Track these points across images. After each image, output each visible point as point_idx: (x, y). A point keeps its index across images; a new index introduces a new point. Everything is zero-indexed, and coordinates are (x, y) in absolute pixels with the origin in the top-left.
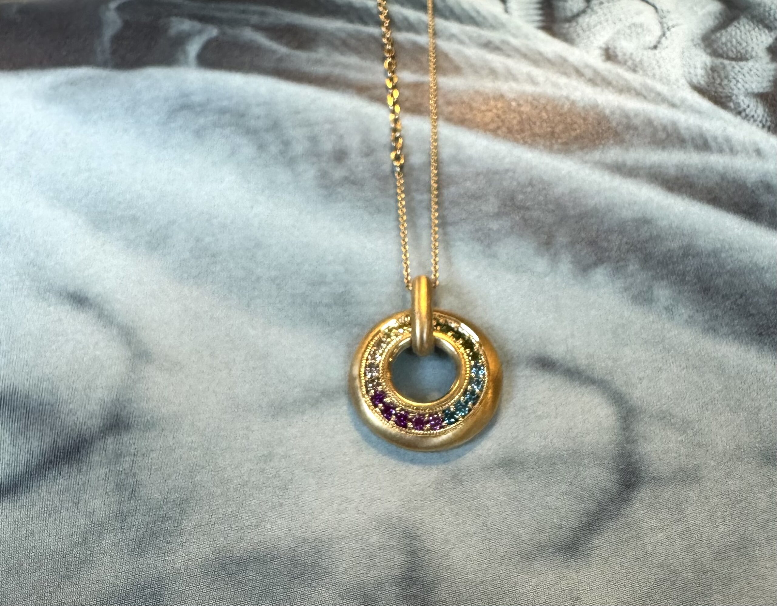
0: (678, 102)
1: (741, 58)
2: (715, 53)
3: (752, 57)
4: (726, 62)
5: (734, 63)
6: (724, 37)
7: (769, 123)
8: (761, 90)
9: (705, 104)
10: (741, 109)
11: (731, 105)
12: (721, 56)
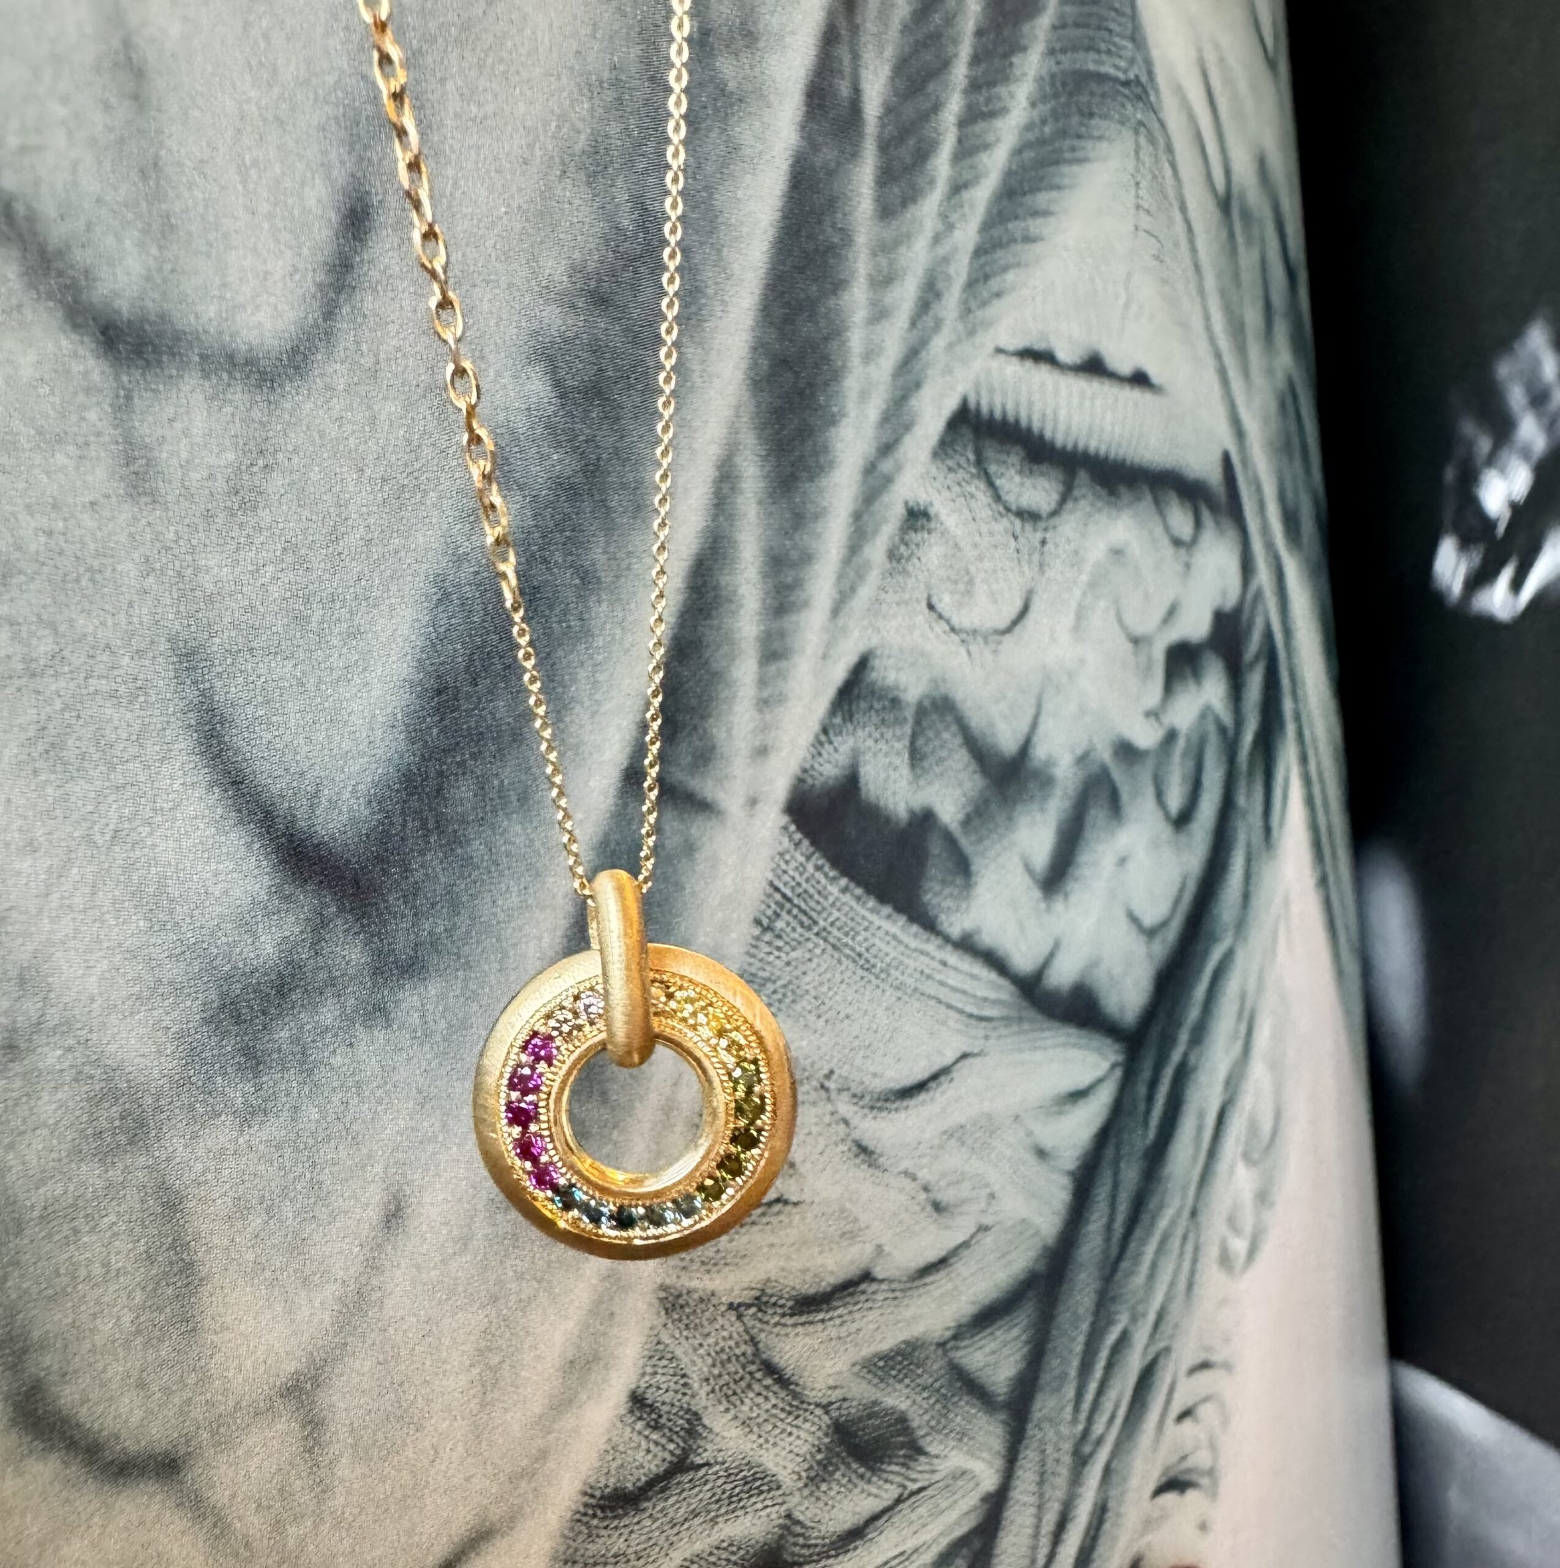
0: (841, 621)
1: (916, 757)
2: (921, 712)
3: (917, 777)
4: (908, 729)
5: (906, 742)
6: (951, 738)
7: (810, 781)
8: (862, 781)
9: (839, 673)
10: (831, 734)
11: (838, 720)
12: (918, 722)
